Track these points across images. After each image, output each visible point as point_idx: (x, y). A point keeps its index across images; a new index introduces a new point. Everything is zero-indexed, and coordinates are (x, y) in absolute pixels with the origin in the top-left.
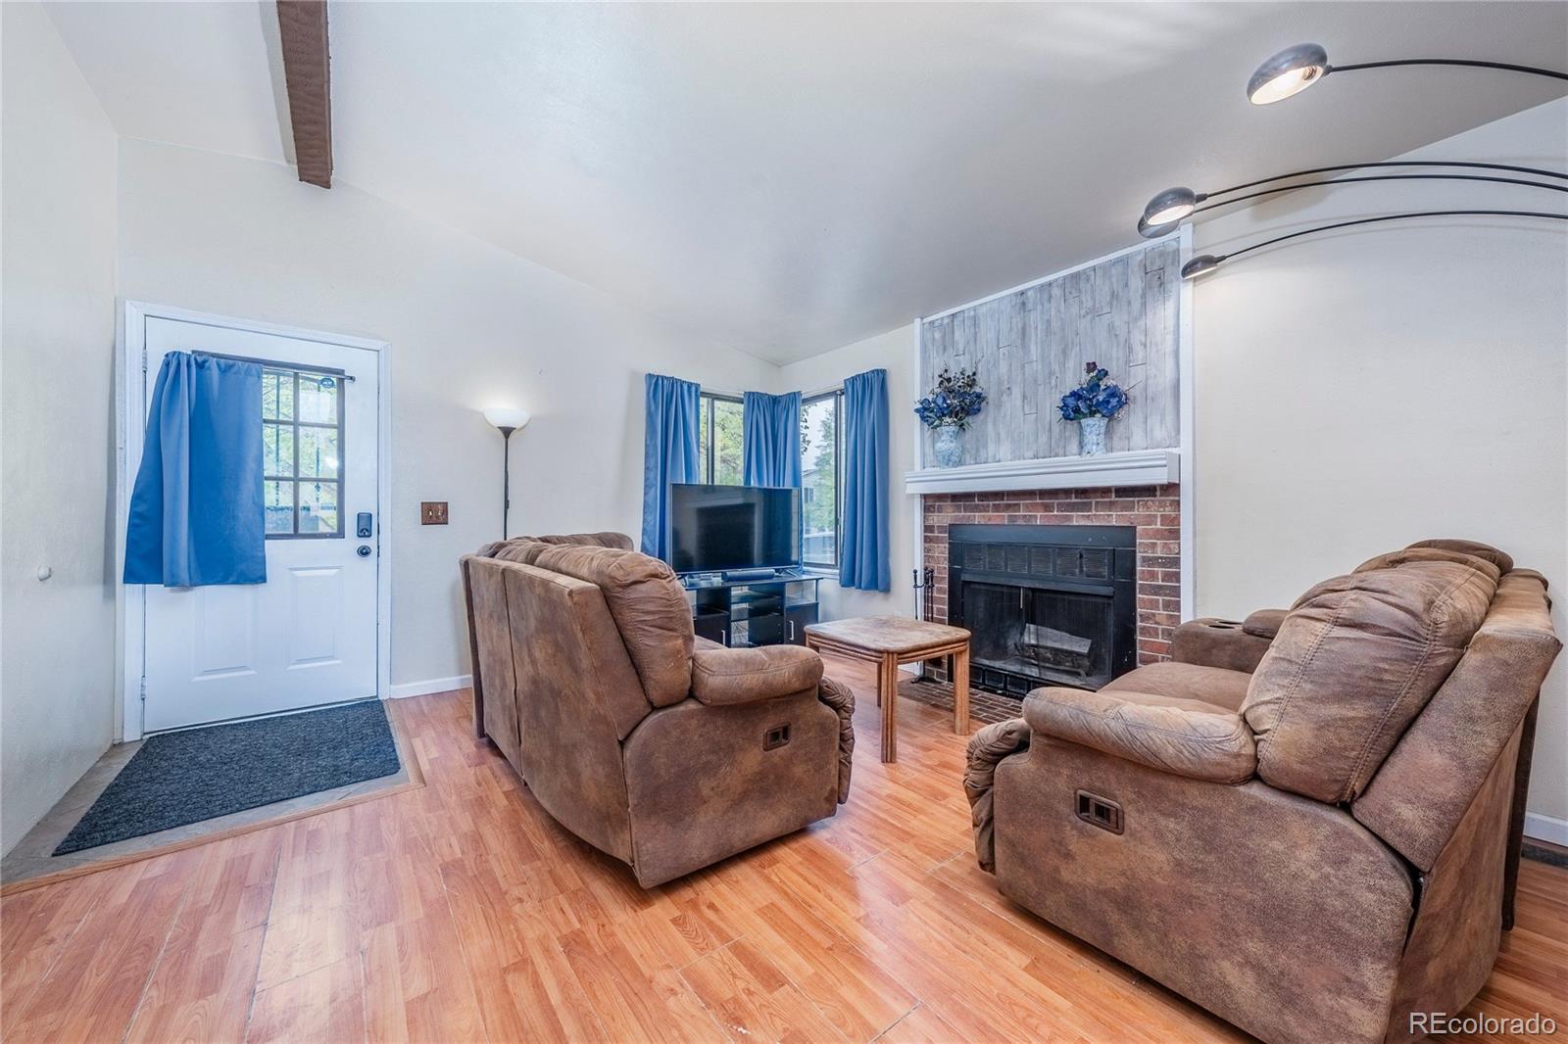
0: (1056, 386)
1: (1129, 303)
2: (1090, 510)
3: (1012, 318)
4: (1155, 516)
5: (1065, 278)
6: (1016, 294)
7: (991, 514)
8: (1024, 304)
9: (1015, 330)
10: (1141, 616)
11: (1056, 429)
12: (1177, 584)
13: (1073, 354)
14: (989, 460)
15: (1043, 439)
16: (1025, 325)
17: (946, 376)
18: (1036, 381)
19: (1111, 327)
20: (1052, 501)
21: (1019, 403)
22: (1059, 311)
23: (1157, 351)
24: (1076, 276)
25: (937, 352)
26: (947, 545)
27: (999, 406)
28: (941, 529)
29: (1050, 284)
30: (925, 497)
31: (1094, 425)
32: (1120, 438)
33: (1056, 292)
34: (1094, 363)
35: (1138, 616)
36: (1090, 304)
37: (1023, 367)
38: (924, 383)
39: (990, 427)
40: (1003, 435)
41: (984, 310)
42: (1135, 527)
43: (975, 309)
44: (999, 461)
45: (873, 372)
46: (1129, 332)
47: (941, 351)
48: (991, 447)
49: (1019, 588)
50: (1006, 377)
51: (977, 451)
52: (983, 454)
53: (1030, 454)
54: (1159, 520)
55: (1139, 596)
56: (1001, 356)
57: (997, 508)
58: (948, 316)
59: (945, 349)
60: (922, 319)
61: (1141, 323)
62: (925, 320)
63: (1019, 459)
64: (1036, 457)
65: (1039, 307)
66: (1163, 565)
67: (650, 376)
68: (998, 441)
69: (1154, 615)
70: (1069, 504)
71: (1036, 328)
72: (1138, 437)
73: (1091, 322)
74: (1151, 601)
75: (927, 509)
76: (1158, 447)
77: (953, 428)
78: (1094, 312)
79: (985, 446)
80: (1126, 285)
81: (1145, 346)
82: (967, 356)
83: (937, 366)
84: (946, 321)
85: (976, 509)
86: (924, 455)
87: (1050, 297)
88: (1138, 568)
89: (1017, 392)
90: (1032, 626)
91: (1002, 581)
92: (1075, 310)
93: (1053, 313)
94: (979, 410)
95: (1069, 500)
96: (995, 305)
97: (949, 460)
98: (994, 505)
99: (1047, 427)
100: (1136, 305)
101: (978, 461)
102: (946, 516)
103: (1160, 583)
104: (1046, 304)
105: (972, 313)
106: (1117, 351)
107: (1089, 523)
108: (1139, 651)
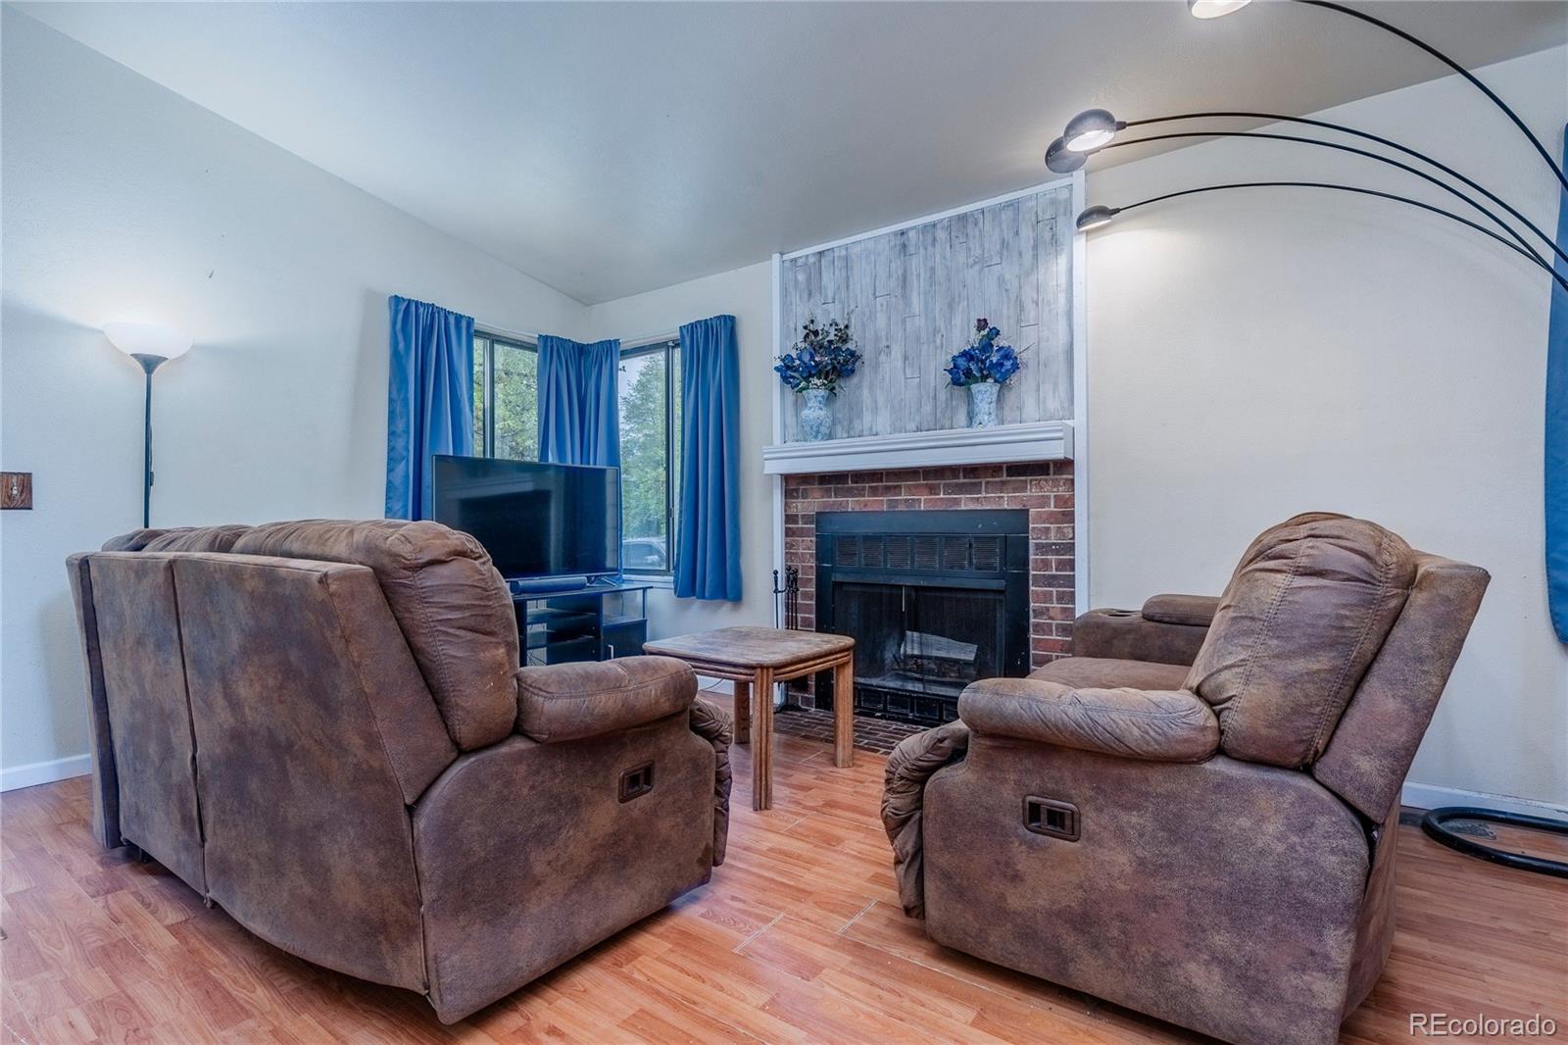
0: (942, 344)
1: (1020, 254)
2: (979, 492)
3: (890, 262)
4: (1048, 497)
5: (951, 219)
6: (895, 234)
7: (867, 498)
8: (904, 246)
9: (895, 275)
10: (1034, 611)
11: (943, 396)
12: (1072, 573)
13: (961, 309)
14: (865, 433)
15: (928, 408)
16: (905, 271)
17: (811, 327)
18: (918, 338)
19: (1001, 280)
20: (937, 482)
21: (899, 364)
22: (945, 258)
23: (1050, 311)
24: (963, 218)
25: (801, 298)
26: (814, 539)
27: (876, 367)
28: (807, 519)
29: (934, 225)
30: (787, 478)
31: (985, 392)
32: (1011, 408)
33: (941, 235)
34: (985, 320)
35: (1031, 611)
36: (978, 252)
37: (904, 321)
38: (785, 336)
39: (866, 392)
40: (881, 400)
41: (857, 250)
42: (1028, 510)
43: (847, 247)
44: (877, 434)
45: (718, 318)
46: (1020, 288)
47: (806, 296)
48: (867, 417)
49: (901, 586)
50: (884, 333)
51: (851, 422)
52: (857, 425)
53: (913, 426)
54: (1052, 502)
55: (1032, 588)
56: (878, 306)
57: (874, 491)
58: (814, 254)
59: (810, 294)
60: (782, 254)
61: (1033, 278)
62: (785, 257)
63: (900, 432)
64: (919, 429)
65: (922, 251)
66: (1057, 552)
67: (397, 300)
68: (875, 409)
69: (1048, 609)
70: (957, 485)
71: (919, 275)
72: (1030, 408)
73: (980, 273)
74: (1045, 593)
75: (789, 494)
76: (1051, 419)
77: (822, 392)
78: (983, 263)
79: (860, 416)
80: (1017, 233)
81: (1037, 305)
82: (838, 306)
83: (801, 315)
84: (812, 260)
85: (850, 492)
86: (784, 426)
87: (934, 240)
88: (1032, 557)
89: (897, 352)
90: (916, 634)
91: (881, 580)
92: (962, 258)
93: (937, 260)
94: (853, 371)
95: (956, 481)
96: (871, 245)
97: (818, 432)
98: (870, 487)
99: (932, 395)
100: (1028, 256)
101: (852, 433)
102: (812, 503)
103: (1054, 572)
104: (930, 248)
105: (844, 253)
106: (1008, 308)
107: (979, 507)
108: (1032, 652)
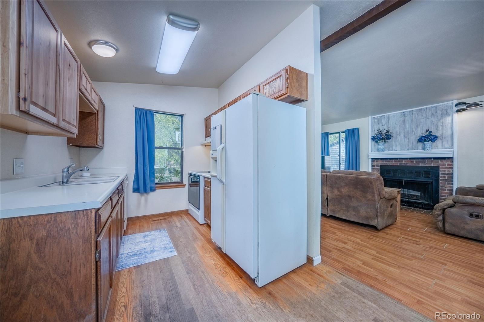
0: (415, 134)
1: (437, 116)
2: (425, 162)
3: (400, 118)
4: (446, 164)
5: (417, 110)
6: (402, 112)
7: (393, 163)
8: (404, 115)
9: (402, 120)
10: (441, 186)
11: (415, 143)
12: (452, 179)
13: (420, 127)
14: (393, 150)
15: (411, 146)
16: (404, 119)
17: (379, 130)
18: (408, 132)
19: (432, 122)
20: (413, 160)
21: (403, 137)
22: (416, 117)
23: (446, 127)
24: (421, 109)
25: (376, 124)
26: (379, 170)
27: (396, 138)
28: (377, 166)
29: (413, 111)
30: (372, 159)
31: (428, 144)
32: (434, 146)
33: (414, 112)
34: (428, 130)
35: (440, 186)
36: (425, 116)
37: (404, 129)
38: (372, 131)
39: (393, 142)
40: (397, 144)
41: (391, 115)
42: (439, 166)
43: (388, 115)
44: (396, 151)
45: (356, 128)
46: (437, 123)
47: (377, 124)
48: (394, 147)
49: (403, 180)
50: (398, 131)
51: (389, 148)
52: (391, 149)
53: (406, 149)
54: (446, 165)
55: (440, 182)
56: (397, 126)
57: (396, 162)
58: (380, 116)
59: (378, 124)
60: (371, 116)
61: (441, 121)
62: (372, 117)
63: (403, 150)
64: (408, 150)
65: (409, 116)
66: (448, 175)
68: (396, 146)
69: (445, 186)
70: (419, 161)
71: (408, 120)
72: (440, 146)
73: (425, 120)
74: (444, 183)
75: (372, 161)
76: (446, 149)
77: (383, 143)
78: (426, 118)
79: (392, 147)
80: (436, 112)
81: (442, 126)
82: (386, 126)
83: (376, 128)
84: (379, 117)
85: (389, 161)
86: (372, 149)
87: (413, 114)
88: (440, 176)
89: (402, 135)
90: (406, 190)
91: (397, 178)
92: (420, 117)
93: (413, 117)
94: (391, 139)
95: (419, 160)
96: (395, 114)
97: (382, 150)
99: (412, 143)
100: (439, 117)
101: (390, 150)
102: (380, 163)
103: (447, 179)
104: (411, 115)
105: (387, 116)
106: (434, 127)
107: (425, 165)
108: (440, 194)
